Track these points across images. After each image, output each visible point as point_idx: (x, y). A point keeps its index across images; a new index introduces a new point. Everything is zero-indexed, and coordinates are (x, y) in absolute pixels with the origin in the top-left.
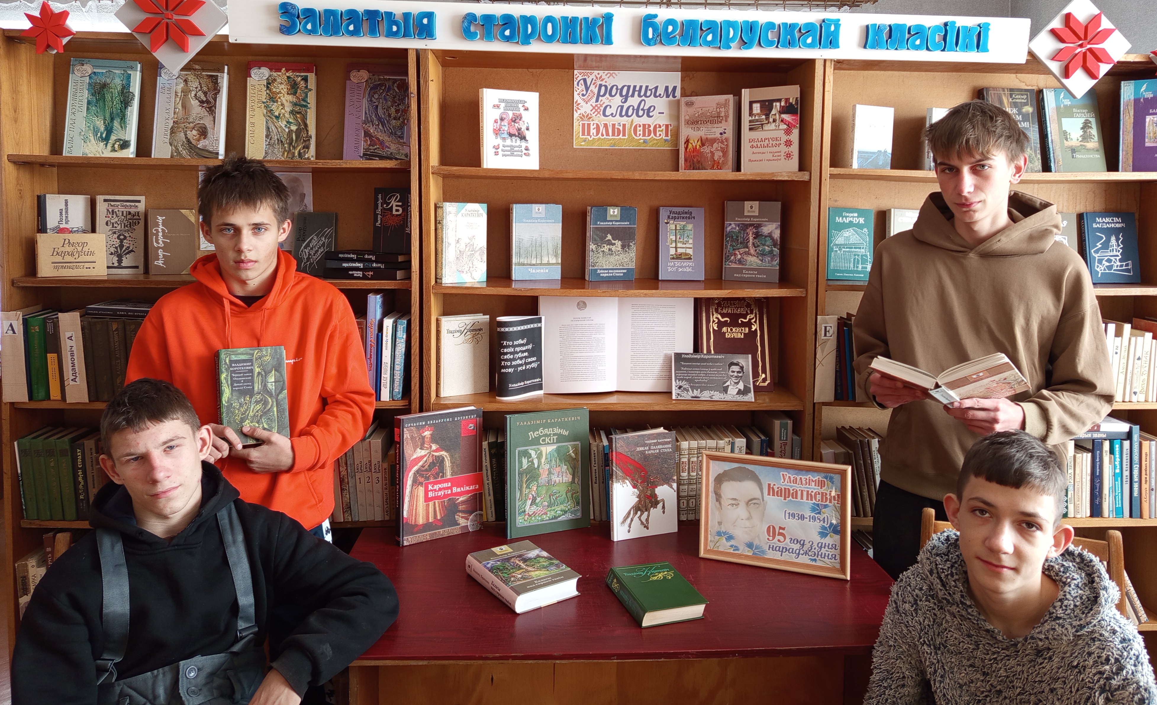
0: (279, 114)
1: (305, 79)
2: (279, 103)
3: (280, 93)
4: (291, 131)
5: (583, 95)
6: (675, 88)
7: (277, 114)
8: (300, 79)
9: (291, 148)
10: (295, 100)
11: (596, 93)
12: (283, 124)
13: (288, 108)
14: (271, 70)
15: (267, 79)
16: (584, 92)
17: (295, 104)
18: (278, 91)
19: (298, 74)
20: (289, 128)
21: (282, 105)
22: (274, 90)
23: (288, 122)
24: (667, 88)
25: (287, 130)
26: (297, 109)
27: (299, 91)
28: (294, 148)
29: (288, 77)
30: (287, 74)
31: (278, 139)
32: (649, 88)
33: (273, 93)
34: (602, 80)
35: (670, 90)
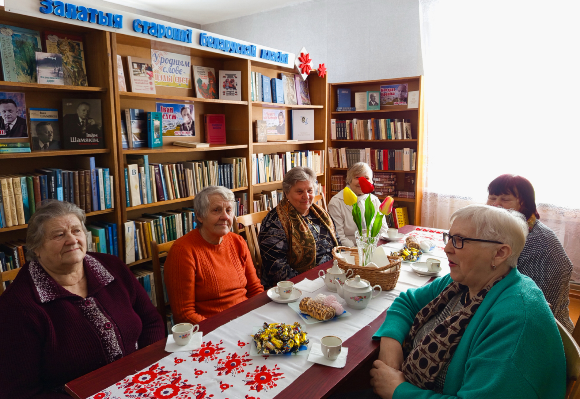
0: (67, 62)
2: (66, 56)
3: (65, 50)
4: (74, 72)
5: (155, 61)
7: (65, 61)
9: (76, 80)
10: (74, 55)
11: (160, 61)
12: (70, 67)
13: (71, 59)
15: (58, 42)
17: (74, 57)
18: (64, 49)
20: (73, 70)
21: (68, 57)
22: (62, 48)
23: (72, 66)
24: (186, 62)
25: (72, 71)
26: (76, 60)
27: (76, 51)
28: (78, 80)
29: (69, 43)
30: (68, 41)
31: (68, 75)
32: (180, 61)
33: (62, 50)
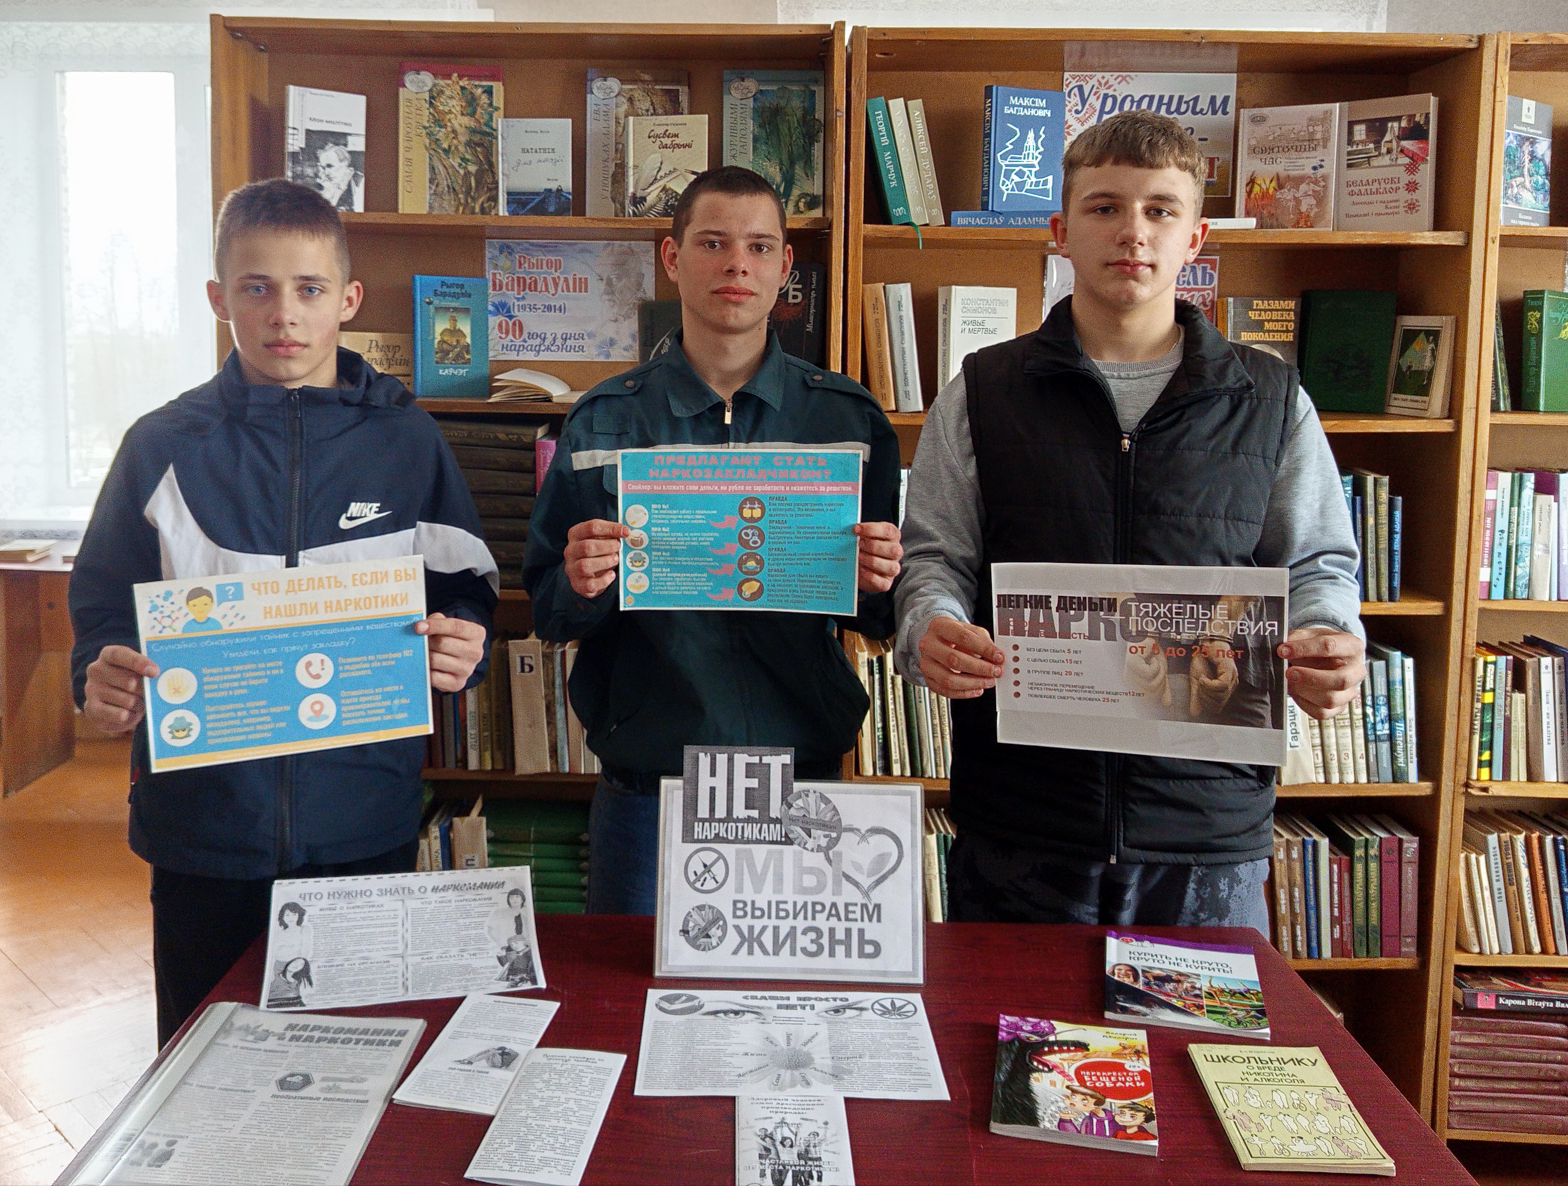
1: (489, 92)
5: (1077, 112)
6: (1226, 99)
8: (480, 90)
11: (1098, 108)
14: (435, 75)
16: (1079, 108)
19: (477, 83)
24: (1213, 99)
32: (1185, 99)
34: (1109, 88)
35: (1218, 102)
